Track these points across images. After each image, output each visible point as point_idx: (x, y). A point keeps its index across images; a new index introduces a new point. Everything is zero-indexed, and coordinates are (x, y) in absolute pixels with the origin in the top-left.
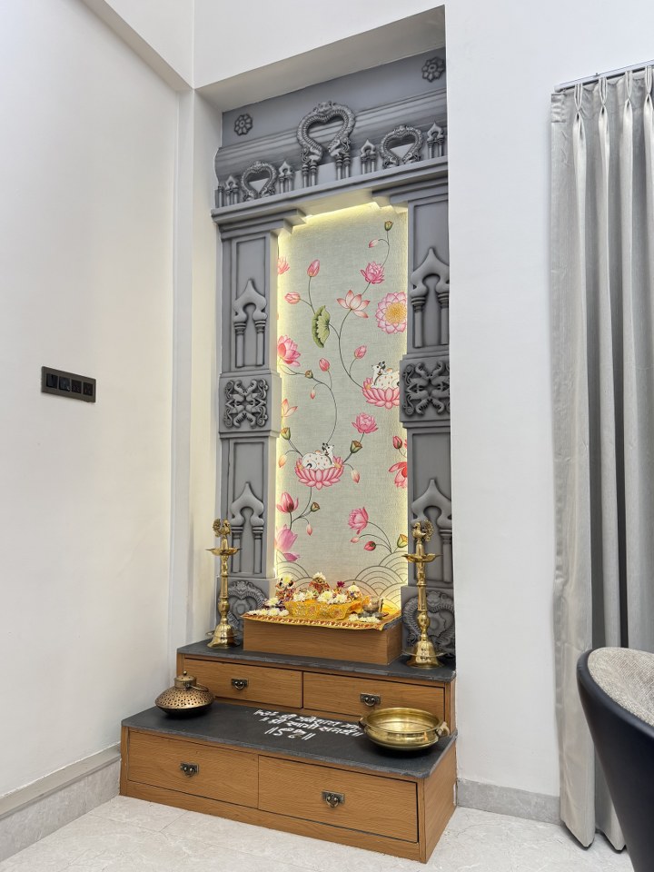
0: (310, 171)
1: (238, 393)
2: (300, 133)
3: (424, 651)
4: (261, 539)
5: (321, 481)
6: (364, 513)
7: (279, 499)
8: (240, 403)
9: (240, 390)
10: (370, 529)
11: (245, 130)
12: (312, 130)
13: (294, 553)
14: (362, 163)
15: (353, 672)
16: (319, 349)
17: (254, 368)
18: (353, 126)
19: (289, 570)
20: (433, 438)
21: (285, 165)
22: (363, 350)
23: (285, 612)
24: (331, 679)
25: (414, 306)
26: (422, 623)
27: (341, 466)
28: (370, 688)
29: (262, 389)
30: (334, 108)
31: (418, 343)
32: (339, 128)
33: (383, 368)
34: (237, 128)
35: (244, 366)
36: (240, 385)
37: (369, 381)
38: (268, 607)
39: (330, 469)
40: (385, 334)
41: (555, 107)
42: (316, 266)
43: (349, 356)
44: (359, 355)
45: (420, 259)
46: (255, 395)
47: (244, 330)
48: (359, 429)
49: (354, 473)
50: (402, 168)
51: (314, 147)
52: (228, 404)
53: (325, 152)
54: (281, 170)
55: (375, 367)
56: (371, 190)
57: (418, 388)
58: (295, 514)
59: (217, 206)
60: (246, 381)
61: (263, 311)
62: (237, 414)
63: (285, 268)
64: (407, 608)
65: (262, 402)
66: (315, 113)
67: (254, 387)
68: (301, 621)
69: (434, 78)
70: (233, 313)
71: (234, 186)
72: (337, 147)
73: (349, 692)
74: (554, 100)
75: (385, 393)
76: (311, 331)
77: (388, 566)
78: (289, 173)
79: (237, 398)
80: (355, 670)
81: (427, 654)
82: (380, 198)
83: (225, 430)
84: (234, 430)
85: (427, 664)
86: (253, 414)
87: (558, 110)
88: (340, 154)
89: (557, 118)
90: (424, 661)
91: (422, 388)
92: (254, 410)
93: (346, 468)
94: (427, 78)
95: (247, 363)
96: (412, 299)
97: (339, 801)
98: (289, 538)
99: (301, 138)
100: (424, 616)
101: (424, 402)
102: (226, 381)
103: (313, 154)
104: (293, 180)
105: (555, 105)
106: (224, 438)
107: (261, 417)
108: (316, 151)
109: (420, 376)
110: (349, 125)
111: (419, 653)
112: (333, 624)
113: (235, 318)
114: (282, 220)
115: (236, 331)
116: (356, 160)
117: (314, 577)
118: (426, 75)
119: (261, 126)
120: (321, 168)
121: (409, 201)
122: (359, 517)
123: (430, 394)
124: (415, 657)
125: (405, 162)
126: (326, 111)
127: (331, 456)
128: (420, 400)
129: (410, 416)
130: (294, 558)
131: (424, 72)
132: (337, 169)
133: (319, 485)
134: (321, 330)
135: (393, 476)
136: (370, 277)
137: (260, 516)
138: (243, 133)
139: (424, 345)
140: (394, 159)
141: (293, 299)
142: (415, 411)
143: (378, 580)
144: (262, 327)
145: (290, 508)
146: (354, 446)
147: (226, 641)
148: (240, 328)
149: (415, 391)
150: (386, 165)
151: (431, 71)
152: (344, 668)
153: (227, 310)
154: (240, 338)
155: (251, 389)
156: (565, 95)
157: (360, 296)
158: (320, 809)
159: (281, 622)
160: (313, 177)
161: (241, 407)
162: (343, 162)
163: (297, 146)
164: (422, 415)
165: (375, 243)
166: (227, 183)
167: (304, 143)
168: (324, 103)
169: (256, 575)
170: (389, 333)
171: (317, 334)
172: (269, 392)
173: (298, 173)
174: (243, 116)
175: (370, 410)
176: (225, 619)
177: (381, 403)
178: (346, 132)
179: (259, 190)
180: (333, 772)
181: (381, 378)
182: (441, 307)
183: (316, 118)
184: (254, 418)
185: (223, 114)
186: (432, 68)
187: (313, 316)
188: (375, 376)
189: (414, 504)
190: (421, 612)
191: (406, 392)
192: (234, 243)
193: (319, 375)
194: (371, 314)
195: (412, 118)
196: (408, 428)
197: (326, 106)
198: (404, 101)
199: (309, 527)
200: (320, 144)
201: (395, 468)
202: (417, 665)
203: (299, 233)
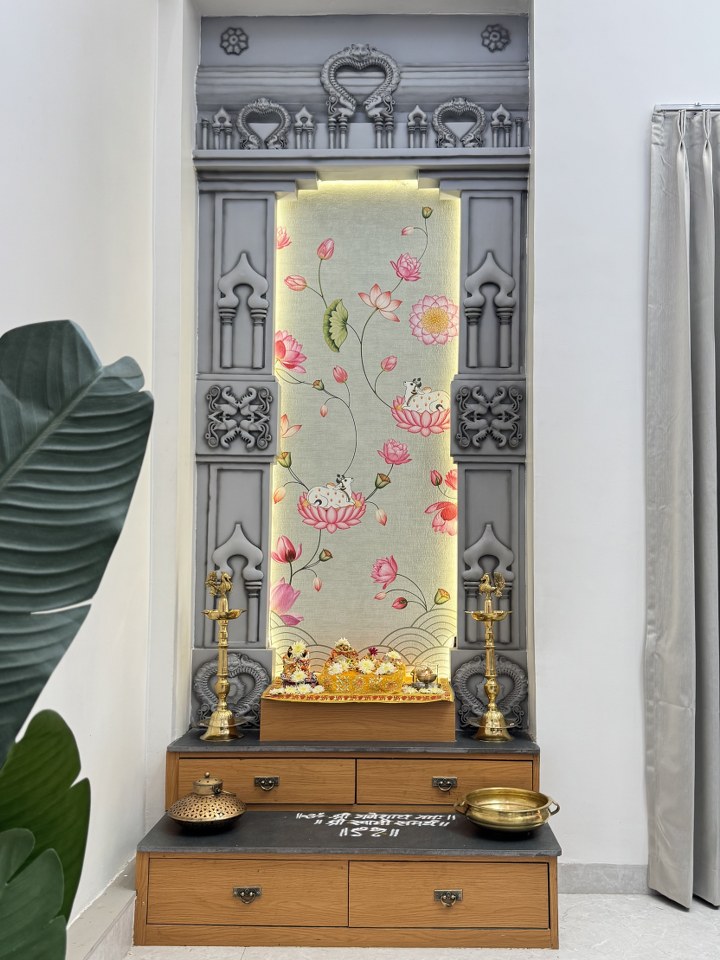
0: (339, 127)
1: (227, 402)
2: (325, 75)
3: (494, 721)
4: (258, 597)
5: (334, 523)
6: (392, 563)
7: (275, 546)
8: (230, 417)
9: (231, 399)
10: (399, 583)
11: (237, 50)
12: (341, 75)
13: (295, 615)
14: (409, 133)
15: (425, 753)
16: (333, 353)
17: (249, 371)
18: (398, 84)
19: (288, 636)
20: (490, 476)
21: (304, 112)
22: (392, 361)
23: (319, 689)
24: (393, 764)
25: (468, 318)
26: (492, 691)
27: (362, 504)
28: (443, 771)
29: (264, 400)
30: (374, 54)
31: (473, 362)
32: (380, 81)
33: (419, 386)
34: (225, 44)
35: (233, 366)
36: (230, 393)
37: (400, 400)
38: (293, 684)
39: (348, 507)
40: (422, 345)
41: (655, 128)
42: (329, 246)
43: (373, 369)
44: (387, 366)
45: (476, 263)
46: (254, 408)
47: (232, 319)
48: (387, 459)
49: (379, 514)
50: (459, 151)
51: (345, 98)
52: (212, 417)
53: (360, 107)
54: (298, 116)
55: (408, 384)
56: (417, 168)
57: (475, 417)
58: (296, 564)
59: (200, 147)
60: (239, 389)
61: (263, 296)
62: (226, 431)
63: (285, 242)
64: (459, 675)
65: (265, 418)
66: (347, 54)
67: (253, 397)
68: (346, 698)
69: (497, 49)
70: (217, 295)
71: (227, 123)
72: (377, 106)
73: (417, 778)
74: (654, 120)
75: (421, 417)
76: (321, 329)
77: (423, 627)
78: (309, 123)
79: (227, 409)
80: (427, 753)
81: (497, 725)
82: (428, 179)
83: (204, 450)
84: (220, 451)
85: (498, 737)
86: (250, 432)
87: (658, 132)
88: (381, 115)
89: (657, 140)
90: (495, 733)
91: (480, 416)
92: (253, 428)
93: (369, 507)
94: (488, 46)
95: (237, 363)
96: (465, 308)
97: (457, 898)
98: (288, 595)
99: (327, 82)
100: (493, 683)
101: (482, 433)
102: (207, 386)
103: (344, 106)
104: (313, 133)
105: (654, 125)
106: (202, 462)
107: (263, 437)
108: (349, 104)
109: (477, 402)
110: (394, 82)
111: (489, 725)
112: (390, 698)
113: (223, 302)
114: (293, 181)
115: (222, 319)
116: (401, 128)
117: (338, 644)
118: (487, 42)
119: (261, 49)
120: (353, 126)
121: (464, 191)
122: (385, 568)
123: (490, 424)
124: (484, 729)
125: (462, 144)
126: (363, 56)
127: (348, 491)
128: (478, 431)
129: (465, 449)
130: (296, 622)
131: (484, 38)
132: (376, 132)
133: (332, 528)
134: (336, 329)
135: (431, 518)
136: (403, 273)
137: (258, 567)
138: (234, 53)
139: (479, 365)
140: (450, 136)
141: (295, 284)
142: (471, 441)
143: (410, 644)
144: (260, 318)
145: (290, 556)
146: (379, 480)
147: (227, 732)
148: (228, 316)
149: (472, 420)
150: (440, 143)
151: (494, 39)
152: (412, 749)
153: (208, 288)
154: (228, 329)
155: (247, 399)
156: (665, 117)
157: (389, 293)
158: (432, 912)
159: (319, 701)
160: (343, 136)
161: (232, 423)
162: (383, 126)
163: (320, 91)
164: (479, 448)
165: (410, 230)
166: (216, 117)
167: (332, 89)
168: (360, 46)
169: (250, 645)
170: (426, 344)
171: (330, 334)
172: (273, 405)
173: (322, 127)
174: (235, 30)
175: (402, 437)
176: (224, 704)
177: (416, 428)
178: (389, 89)
179: (264, 137)
180: (449, 866)
181: (415, 397)
182: (501, 323)
183: (348, 61)
184: (252, 439)
185: (203, 18)
186: (495, 36)
187: (325, 310)
188: (409, 394)
189: (467, 553)
190: (488, 678)
191: (461, 420)
192: (219, 199)
193: (333, 387)
194: (404, 318)
195: (473, 91)
196: (459, 463)
197: (363, 49)
198: (462, 68)
199: (317, 581)
200: (352, 95)
201: (433, 509)
202: (486, 738)
203: (306, 200)
